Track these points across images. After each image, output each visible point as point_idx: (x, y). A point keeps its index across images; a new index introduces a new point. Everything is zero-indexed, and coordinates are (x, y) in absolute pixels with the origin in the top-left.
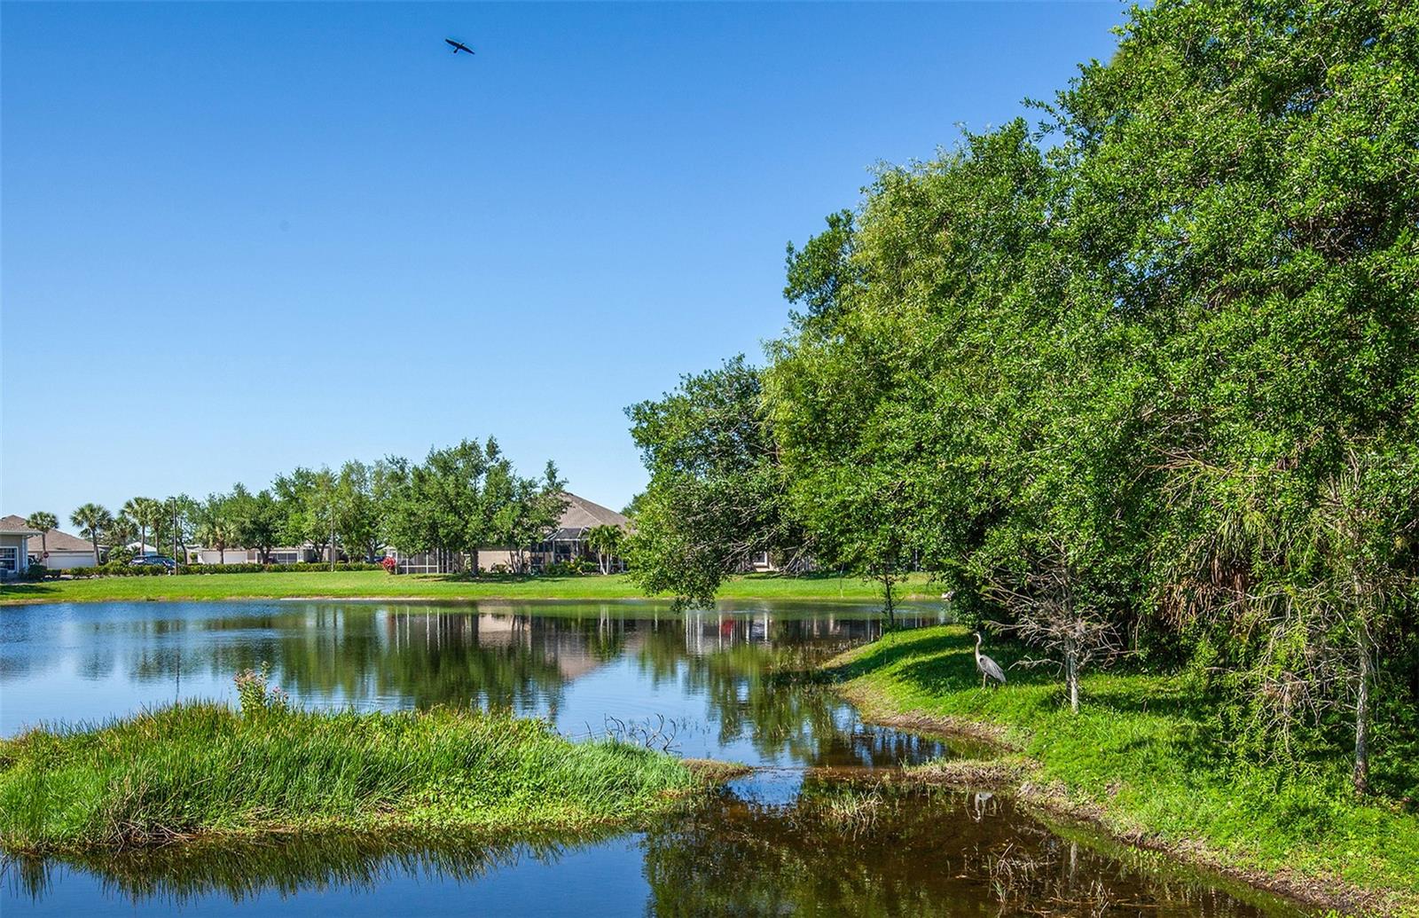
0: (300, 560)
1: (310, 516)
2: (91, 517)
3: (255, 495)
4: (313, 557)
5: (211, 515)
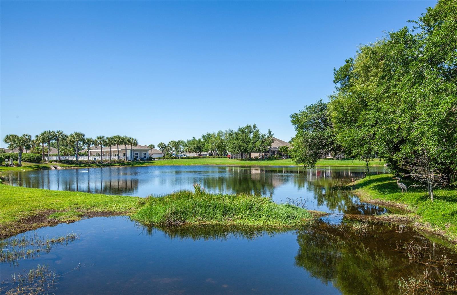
0: (208, 155)
1: (210, 144)
2: (162, 146)
3: (197, 139)
5: (187, 145)
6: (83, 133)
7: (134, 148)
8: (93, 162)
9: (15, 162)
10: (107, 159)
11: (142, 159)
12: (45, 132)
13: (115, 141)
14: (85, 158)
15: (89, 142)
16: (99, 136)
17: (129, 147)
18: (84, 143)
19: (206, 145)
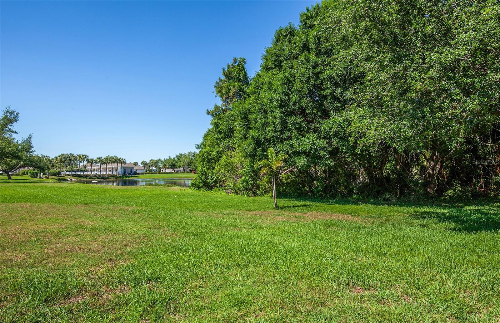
0: (182, 171)
1: (182, 162)
2: (144, 163)
3: (172, 158)
4: (184, 170)
5: (164, 163)
6: (88, 155)
7: (123, 165)
8: (95, 176)
9: (44, 176)
10: (104, 174)
11: (129, 174)
12: (62, 154)
13: (110, 160)
14: (89, 173)
15: (91, 162)
16: (98, 157)
17: (120, 165)
18: (88, 162)
19: (179, 163)
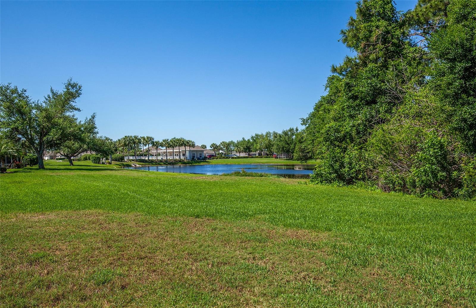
0: (257, 155)
1: (258, 145)
2: (214, 146)
3: (247, 140)
4: (260, 154)
5: (237, 145)
6: (153, 137)
7: (192, 149)
8: (161, 161)
9: (107, 161)
10: (171, 159)
11: (198, 159)
12: (125, 137)
13: (177, 143)
14: (154, 158)
15: (156, 145)
16: (164, 139)
17: (188, 148)
18: (153, 145)
19: (255, 145)
